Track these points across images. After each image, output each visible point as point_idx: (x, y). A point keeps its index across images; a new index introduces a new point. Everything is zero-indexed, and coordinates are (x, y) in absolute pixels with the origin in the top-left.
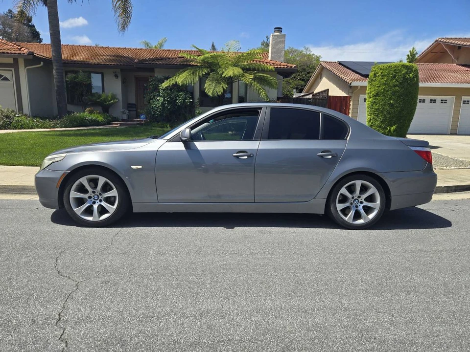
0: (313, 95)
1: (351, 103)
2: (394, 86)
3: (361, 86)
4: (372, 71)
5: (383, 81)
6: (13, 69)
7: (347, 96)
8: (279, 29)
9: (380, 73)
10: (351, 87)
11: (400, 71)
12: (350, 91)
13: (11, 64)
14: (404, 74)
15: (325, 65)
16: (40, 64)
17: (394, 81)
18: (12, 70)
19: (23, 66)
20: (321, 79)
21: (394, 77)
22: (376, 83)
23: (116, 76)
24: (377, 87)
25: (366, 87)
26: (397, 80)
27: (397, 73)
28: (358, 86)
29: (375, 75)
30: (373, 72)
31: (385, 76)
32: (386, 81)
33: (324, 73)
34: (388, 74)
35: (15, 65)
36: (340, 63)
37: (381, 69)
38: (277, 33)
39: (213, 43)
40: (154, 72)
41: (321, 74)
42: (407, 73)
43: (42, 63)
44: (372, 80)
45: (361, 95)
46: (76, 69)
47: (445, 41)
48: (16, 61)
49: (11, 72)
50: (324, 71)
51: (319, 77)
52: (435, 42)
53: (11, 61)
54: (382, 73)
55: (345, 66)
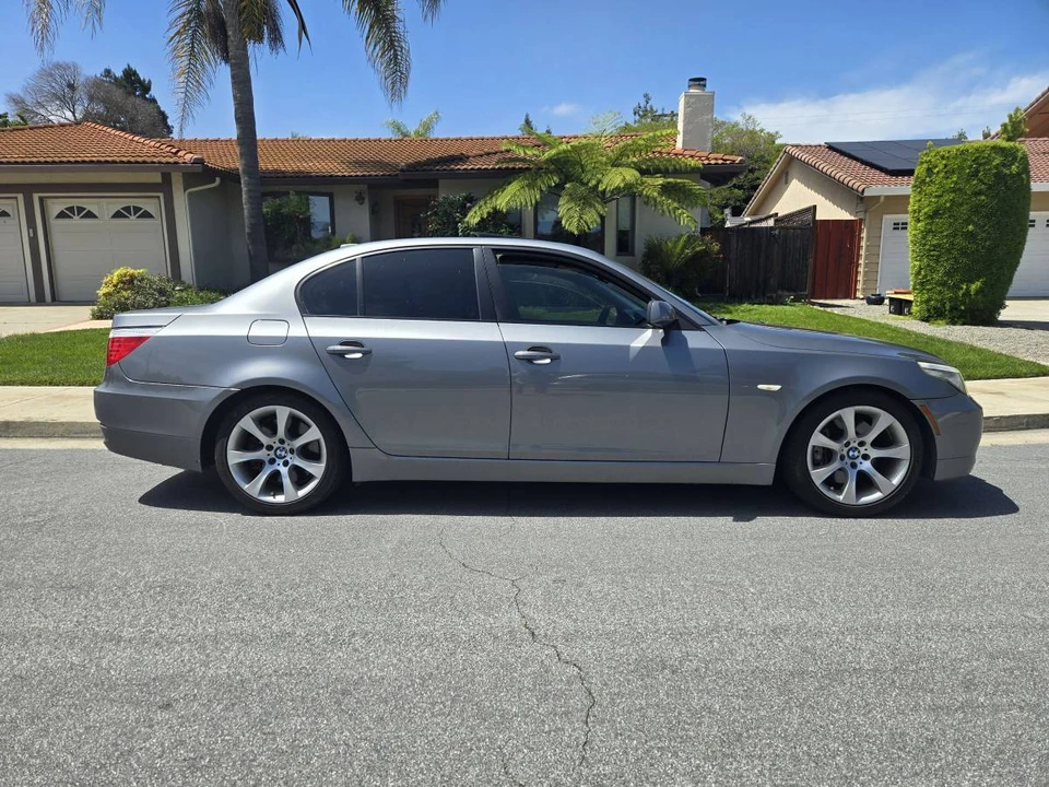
0: (776, 221)
1: (864, 235)
2: (980, 193)
3: (886, 197)
4: (922, 163)
5: (949, 184)
6: (161, 195)
7: (853, 218)
8: (699, 82)
9: (941, 167)
10: (862, 199)
11: (989, 161)
12: (861, 208)
13: (158, 184)
14: (996, 167)
15: (795, 152)
16: (214, 181)
17: (975, 182)
18: (159, 197)
19: (182, 187)
20: (787, 183)
21: (975, 174)
22: (928, 189)
23: (360, 199)
24: (936, 196)
25: (908, 197)
26: (981, 181)
27: (981, 165)
28: (879, 197)
29: (929, 170)
30: (925, 166)
31: (953, 172)
32: (956, 183)
33: (794, 170)
34: (961, 168)
35: (165, 186)
36: (831, 147)
37: (943, 157)
38: (693, 91)
39: (527, 116)
40: (437, 186)
41: (787, 174)
42: (1004, 165)
43: (218, 179)
44: (923, 182)
45: (886, 217)
46: (283, 188)
48: (167, 178)
49: (156, 201)
50: (793, 164)
51: (783, 179)
53: (157, 178)
54: (946, 166)
55: (843, 153)
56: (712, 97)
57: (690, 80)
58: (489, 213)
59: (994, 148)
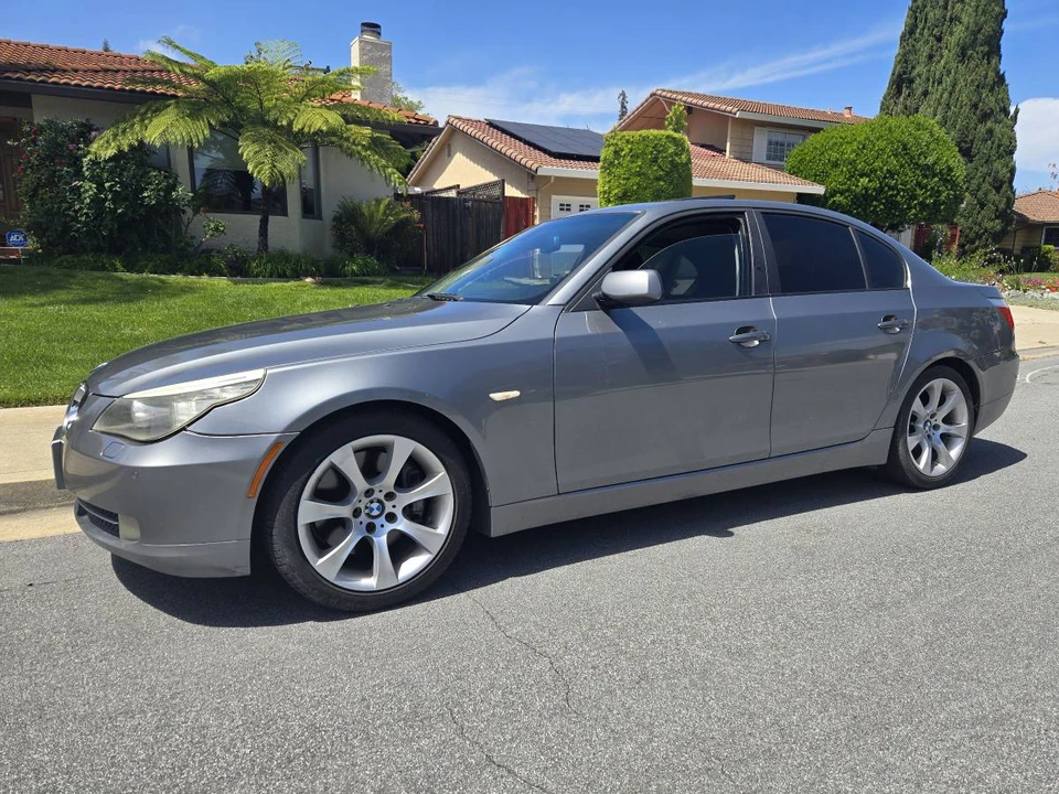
0: (458, 193)
1: (537, 213)
2: (658, 179)
3: (556, 178)
4: (609, 145)
5: (635, 167)
7: (524, 196)
8: (373, 28)
9: (627, 151)
10: (533, 177)
11: (665, 150)
12: (533, 186)
14: (671, 155)
15: (459, 124)
17: (655, 168)
20: (450, 156)
21: (655, 160)
22: (618, 171)
24: (624, 179)
26: (660, 167)
27: (659, 152)
28: (550, 177)
29: (616, 153)
30: (612, 148)
31: (638, 157)
32: (640, 167)
33: (457, 141)
34: (644, 153)
36: (491, 124)
37: (628, 141)
38: (367, 37)
41: (449, 146)
42: (676, 154)
44: (612, 164)
45: (553, 197)
47: (669, 95)
50: (454, 137)
51: (445, 152)
52: (651, 96)
54: (631, 150)
55: (504, 131)
56: (389, 47)
57: (363, 24)
58: (131, 146)
59: (668, 137)
